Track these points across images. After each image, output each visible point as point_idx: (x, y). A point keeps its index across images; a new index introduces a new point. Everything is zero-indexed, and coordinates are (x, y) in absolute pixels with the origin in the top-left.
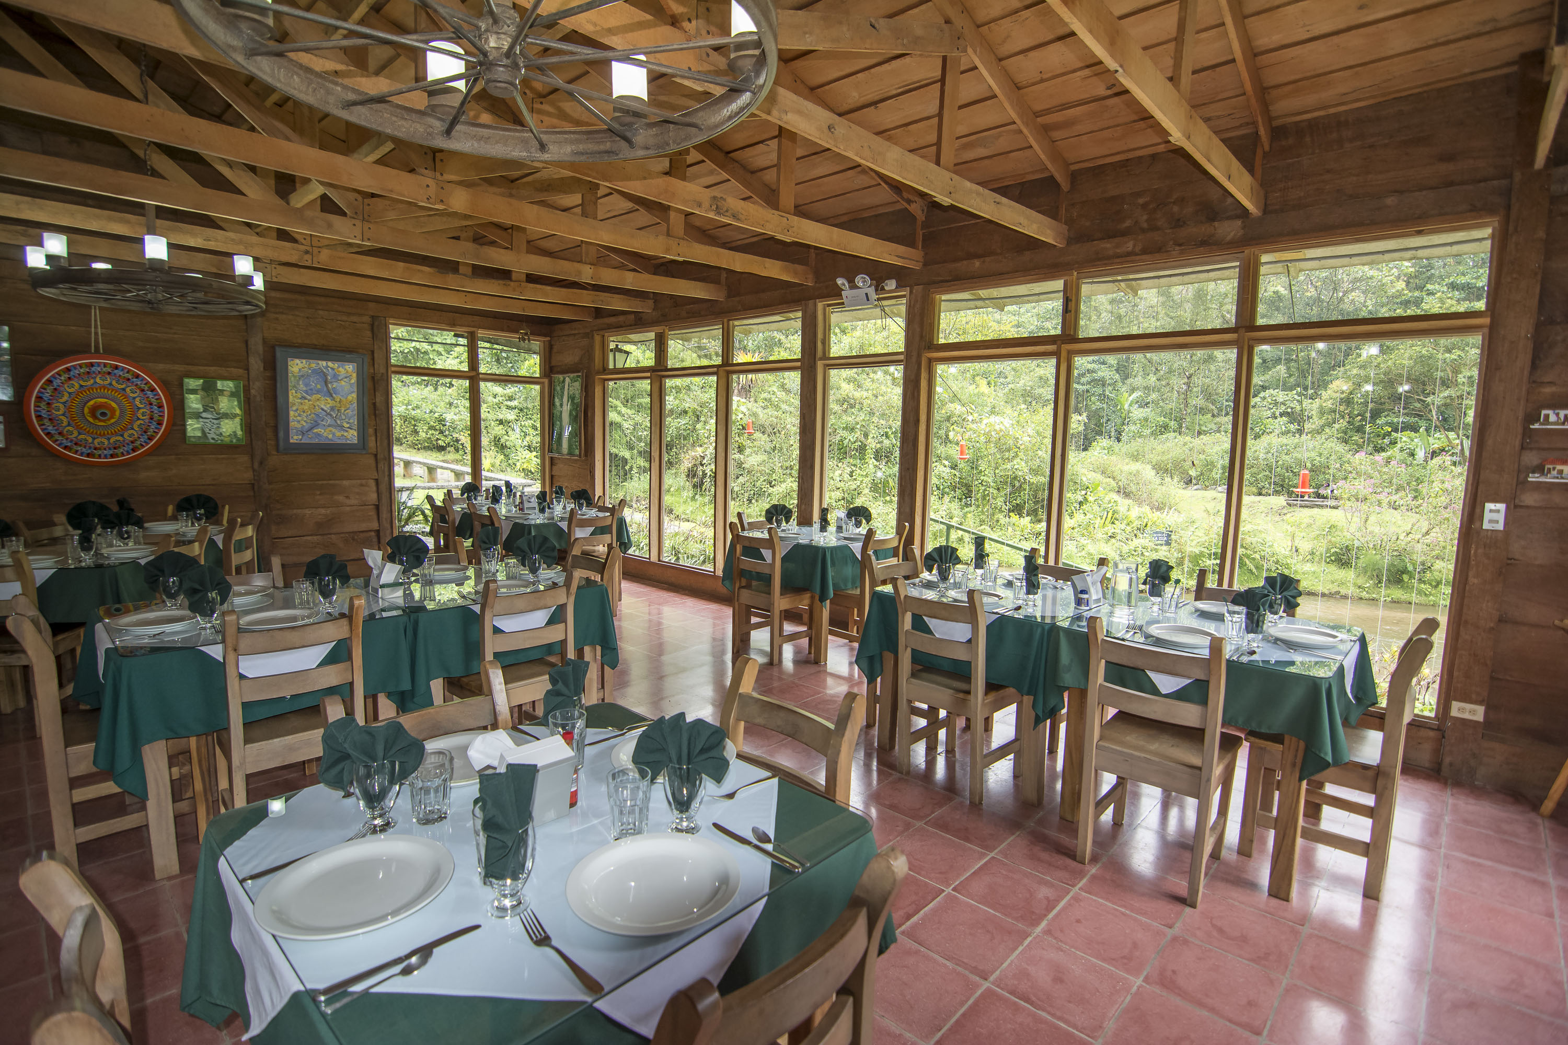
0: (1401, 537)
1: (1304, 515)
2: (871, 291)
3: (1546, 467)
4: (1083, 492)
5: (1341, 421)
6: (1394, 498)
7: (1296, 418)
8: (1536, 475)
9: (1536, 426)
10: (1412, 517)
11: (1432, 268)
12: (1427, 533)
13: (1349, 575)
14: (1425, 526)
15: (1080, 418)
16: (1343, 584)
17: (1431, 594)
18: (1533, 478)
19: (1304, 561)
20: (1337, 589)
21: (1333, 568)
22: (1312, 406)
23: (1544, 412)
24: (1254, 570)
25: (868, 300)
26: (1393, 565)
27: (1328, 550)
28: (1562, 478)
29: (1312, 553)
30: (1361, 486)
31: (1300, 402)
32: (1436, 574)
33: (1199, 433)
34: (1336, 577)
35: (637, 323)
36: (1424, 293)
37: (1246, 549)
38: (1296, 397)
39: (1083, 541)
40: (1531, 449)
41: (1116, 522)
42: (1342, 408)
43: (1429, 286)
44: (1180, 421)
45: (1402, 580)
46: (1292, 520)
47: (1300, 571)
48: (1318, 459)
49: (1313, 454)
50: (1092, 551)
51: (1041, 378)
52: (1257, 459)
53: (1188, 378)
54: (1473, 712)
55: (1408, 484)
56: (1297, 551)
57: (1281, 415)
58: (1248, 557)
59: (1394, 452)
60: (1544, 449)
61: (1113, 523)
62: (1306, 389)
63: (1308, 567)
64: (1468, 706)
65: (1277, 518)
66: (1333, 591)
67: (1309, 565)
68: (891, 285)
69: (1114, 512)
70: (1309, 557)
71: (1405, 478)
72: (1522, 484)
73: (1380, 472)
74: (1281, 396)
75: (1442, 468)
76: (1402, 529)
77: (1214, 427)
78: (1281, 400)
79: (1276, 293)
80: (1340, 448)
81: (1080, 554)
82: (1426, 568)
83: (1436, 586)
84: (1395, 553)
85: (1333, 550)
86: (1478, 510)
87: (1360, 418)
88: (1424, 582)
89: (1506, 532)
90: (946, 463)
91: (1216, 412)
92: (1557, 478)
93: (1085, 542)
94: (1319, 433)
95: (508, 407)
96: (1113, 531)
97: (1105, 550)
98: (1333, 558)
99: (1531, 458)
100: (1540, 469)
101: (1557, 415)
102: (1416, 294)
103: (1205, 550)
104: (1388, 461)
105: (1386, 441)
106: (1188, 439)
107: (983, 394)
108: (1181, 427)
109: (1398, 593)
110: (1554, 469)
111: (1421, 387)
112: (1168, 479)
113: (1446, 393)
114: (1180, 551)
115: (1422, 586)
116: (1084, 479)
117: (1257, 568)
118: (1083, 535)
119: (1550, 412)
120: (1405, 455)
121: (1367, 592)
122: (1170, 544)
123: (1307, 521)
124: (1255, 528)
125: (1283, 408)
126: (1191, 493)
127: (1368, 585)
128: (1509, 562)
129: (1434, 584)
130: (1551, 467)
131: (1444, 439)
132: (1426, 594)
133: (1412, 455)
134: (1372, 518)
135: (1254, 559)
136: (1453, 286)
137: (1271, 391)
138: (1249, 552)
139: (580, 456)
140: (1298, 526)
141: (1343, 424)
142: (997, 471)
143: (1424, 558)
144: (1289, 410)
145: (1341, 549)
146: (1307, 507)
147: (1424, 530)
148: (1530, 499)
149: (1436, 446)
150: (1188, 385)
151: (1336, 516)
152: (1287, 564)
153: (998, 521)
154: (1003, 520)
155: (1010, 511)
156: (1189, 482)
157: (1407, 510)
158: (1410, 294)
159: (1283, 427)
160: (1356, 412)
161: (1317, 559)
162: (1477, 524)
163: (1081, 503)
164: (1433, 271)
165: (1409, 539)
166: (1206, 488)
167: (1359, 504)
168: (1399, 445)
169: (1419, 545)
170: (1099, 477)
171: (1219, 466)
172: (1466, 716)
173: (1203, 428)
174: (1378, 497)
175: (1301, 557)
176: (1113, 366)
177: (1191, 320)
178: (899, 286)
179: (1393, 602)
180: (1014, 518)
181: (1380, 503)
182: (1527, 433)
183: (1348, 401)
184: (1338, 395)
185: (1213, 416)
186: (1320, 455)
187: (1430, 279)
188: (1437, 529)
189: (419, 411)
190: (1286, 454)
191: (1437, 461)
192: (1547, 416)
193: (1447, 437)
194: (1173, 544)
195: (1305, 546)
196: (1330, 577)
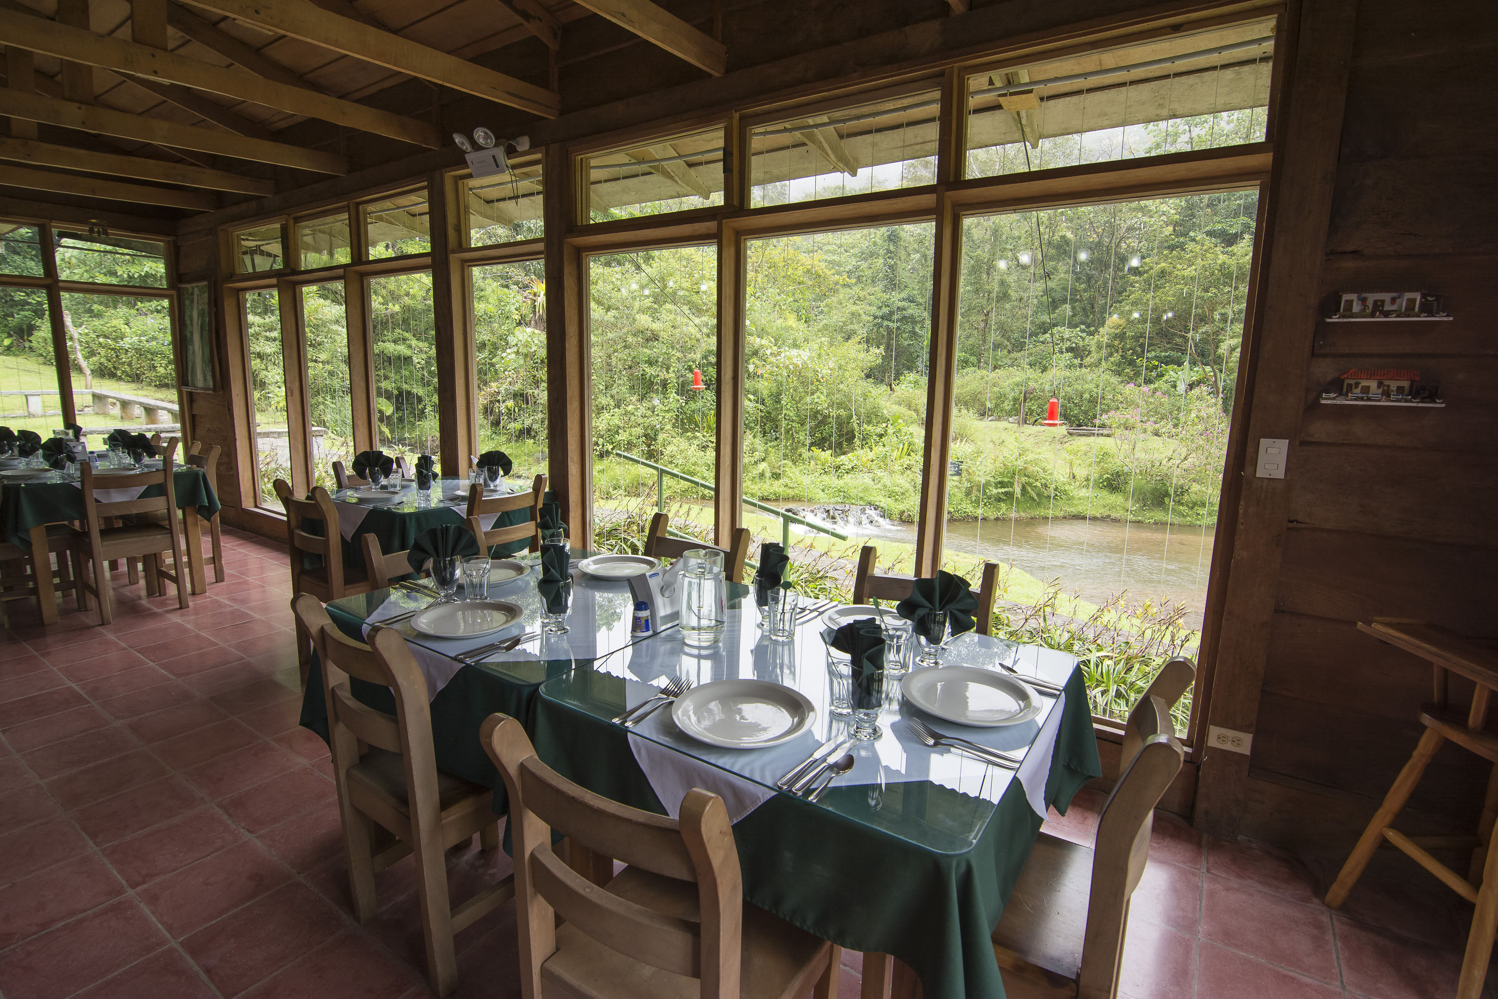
0: (1164, 463)
1: (1081, 443)
2: (500, 152)
3: (1347, 382)
4: (884, 425)
5: (1116, 355)
6: (1157, 426)
7: (1077, 352)
8: (1332, 395)
9: (1335, 319)
10: (1173, 444)
11: (1194, 217)
12: (1186, 459)
13: (1116, 499)
14: (1184, 451)
15: (878, 351)
16: (1113, 507)
17: (1188, 515)
18: (1329, 399)
19: (1081, 487)
20: (1108, 513)
21: (1105, 493)
22: (1091, 342)
23: (1346, 297)
24: (1036, 498)
25: (498, 166)
26: (1156, 489)
27: (1101, 476)
28: (1369, 399)
29: (1087, 480)
30: (1131, 415)
31: (1083, 339)
32: (1193, 495)
33: (995, 368)
34: (1108, 501)
35: (261, 214)
36: (1187, 239)
37: (1029, 477)
38: (1079, 333)
39: (880, 473)
40: (1325, 356)
41: (912, 454)
42: (1116, 343)
43: (1192, 234)
44: (979, 356)
45: (1164, 503)
46: (1070, 448)
47: (1076, 497)
48: (1095, 390)
49: (1092, 386)
50: (888, 483)
51: (853, 314)
52: (1043, 391)
53: (986, 315)
54: (1237, 742)
55: (1171, 413)
56: (1074, 477)
57: (1068, 350)
58: (1030, 484)
59: (1160, 384)
60: (1342, 356)
61: (909, 455)
62: (1088, 326)
63: (1083, 493)
64: (1231, 733)
65: (1059, 446)
66: (1105, 514)
67: (1084, 490)
68: (524, 144)
69: (910, 444)
70: (1085, 483)
71: (1167, 407)
72: (1313, 408)
73: (1146, 402)
74: (1067, 333)
75: (1199, 398)
76: (1165, 455)
77: (1009, 362)
78: (1068, 336)
79: (1063, 237)
80: (1114, 380)
81: (876, 487)
82: (1182, 491)
83: (1192, 508)
84: (1158, 478)
85: (1105, 476)
86: (1250, 450)
87: (1131, 351)
88: (1182, 504)
89: (1288, 483)
90: (752, 397)
91: (1010, 348)
92: (1362, 399)
93: (882, 474)
94: (1096, 366)
95: (268, 339)
96: (908, 462)
97: (901, 481)
98: (1105, 484)
99: (1325, 369)
100: (1338, 386)
101: (1363, 300)
102: (1181, 239)
103: (992, 480)
104: (1155, 391)
105: (1154, 374)
106: (984, 372)
107: (791, 328)
108: (980, 362)
109: (1159, 515)
110: (1357, 385)
111: (1183, 323)
112: (964, 411)
113: (1204, 329)
114: (969, 481)
115: (1181, 507)
116: (885, 412)
117: (1038, 495)
118: (880, 467)
119: (1353, 297)
120: (1168, 386)
121: (1134, 515)
122: (960, 474)
123: (1084, 448)
124: (1037, 457)
125: (1069, 343)
126: (987, 424)
127: (1135, 508)
128: (1291, 525)
129: (1191, 505)
130: (1352, 382)
131: (1201, 372)
132: (1184, 516)
133: (1175, 387)
134: (1139, 445)
135: (1036, 487)
136: (1210, 234)
137: (1059, 328)
138: (1031, 480)
139: (214, 390)
140: (1075, 454)
141: (1116, 357)
142: (799, 405)
143: (1182, 481)
144: (1074, 345)
145: (1112, 475)
146: (1084, 435)
147: (1183, 457)
148: (1320, 430)
149: (1194, 378)
150: (986, 321)
151: (1108, 444)
152: (1065, 491)
153: (800, 455)
154: (806, 454)
155: (812, 444)
156: (983, 415)
157: (1169, 437)
158: (1176, 240)
159: (1068, 362)
160: (1128, 346)
161: (1091, 485)
162: (1248, 471)
163: (881, 436)
164: (1194, 220)
165: (1170, 464)
166: (999, 419)
167: (1127, 432)
168: (1164, 378)
169: (1179, 470)
170: (903, 410)
171: (1010, 398)
172: (1228, 747)
173: (999, 363)
174: (1144, 426)
175: (1077, 483)
176: (921, 304)
177: (988, 260)
178: (534, 147)
179: (1156, 523)
180: (816, 451)
181: (1145, 431)
182: (1322, 330)
183: (1121, 336)
184: (1113, 330)
185: (1009, 352)
186: (1097, 386)
187: (1193, 227)
188: (1193, 455)
189: (154, 343)
190: (1069, 386)
191: (1196, 391)
192: (1350, 303)
193: (1204, 370)
194: (964, 474)
195: (1081, 472)
196: (1102, 502)
